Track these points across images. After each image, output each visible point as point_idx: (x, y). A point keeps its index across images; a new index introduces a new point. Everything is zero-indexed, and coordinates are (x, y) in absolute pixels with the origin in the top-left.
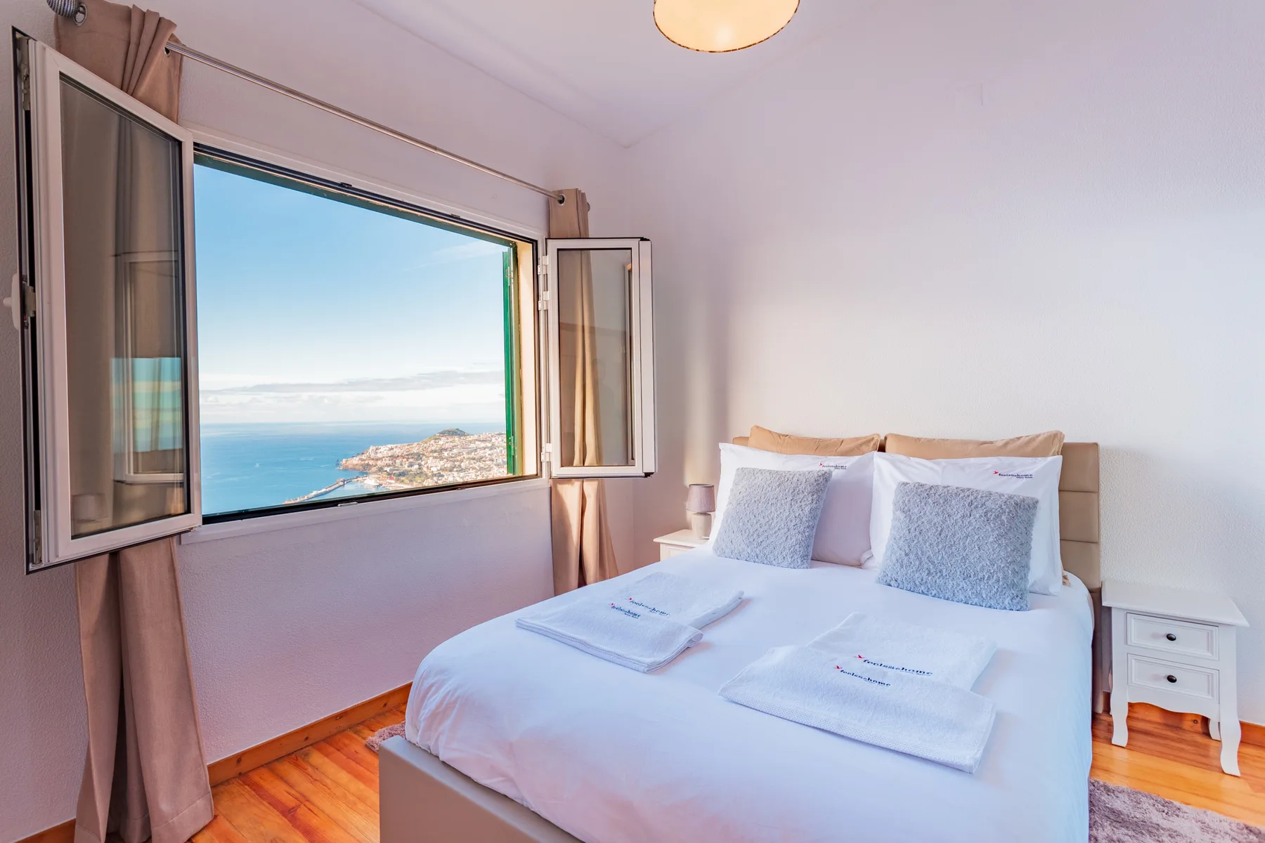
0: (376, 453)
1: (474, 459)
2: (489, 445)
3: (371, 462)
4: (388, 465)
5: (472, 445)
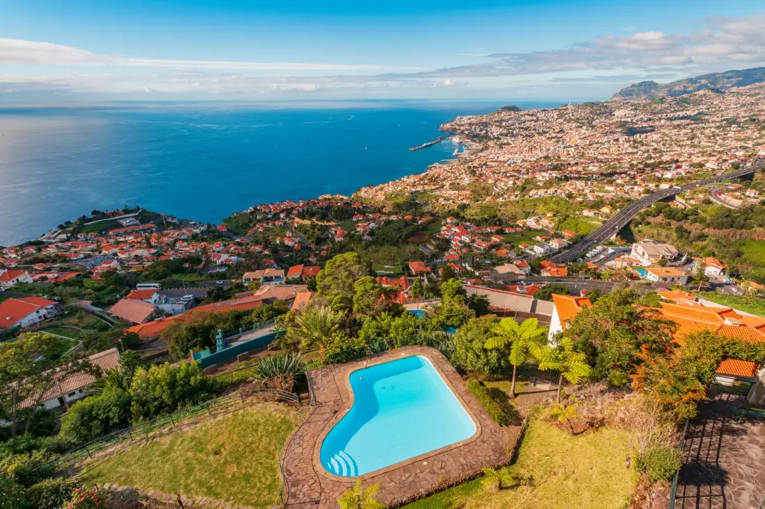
0: (460, 121)
1: (523, 128)
2: (535, 118)
3: (457, 127)
4: (467, 130)
5: (523, 118)
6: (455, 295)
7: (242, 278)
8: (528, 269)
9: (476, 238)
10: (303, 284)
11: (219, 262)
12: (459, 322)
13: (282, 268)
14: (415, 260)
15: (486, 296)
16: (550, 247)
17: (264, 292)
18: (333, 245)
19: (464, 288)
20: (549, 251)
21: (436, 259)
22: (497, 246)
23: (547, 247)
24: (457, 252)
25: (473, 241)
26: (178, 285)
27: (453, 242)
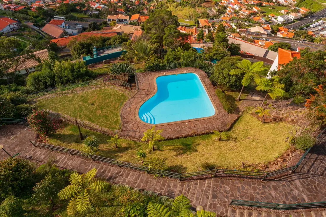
6: (222, 42)
7: (106, 19)
8: (270, 31)
9: (243, 8)
10: (138, 26)
11: (94, 8)
12: (220, 58)
13: (128, 15)
14: (203, 18)
15: (239, 45)
16: (288, 18)
17: (118, 28)
18: (157, 4)
19: (228, 38)
20: (287, 20)
21: (216, 19)
22: (255, 14)
23: (286, 18)
24: (229, 16)
25: (241, 9)
26: (74, 19)
27: (228, 9)
